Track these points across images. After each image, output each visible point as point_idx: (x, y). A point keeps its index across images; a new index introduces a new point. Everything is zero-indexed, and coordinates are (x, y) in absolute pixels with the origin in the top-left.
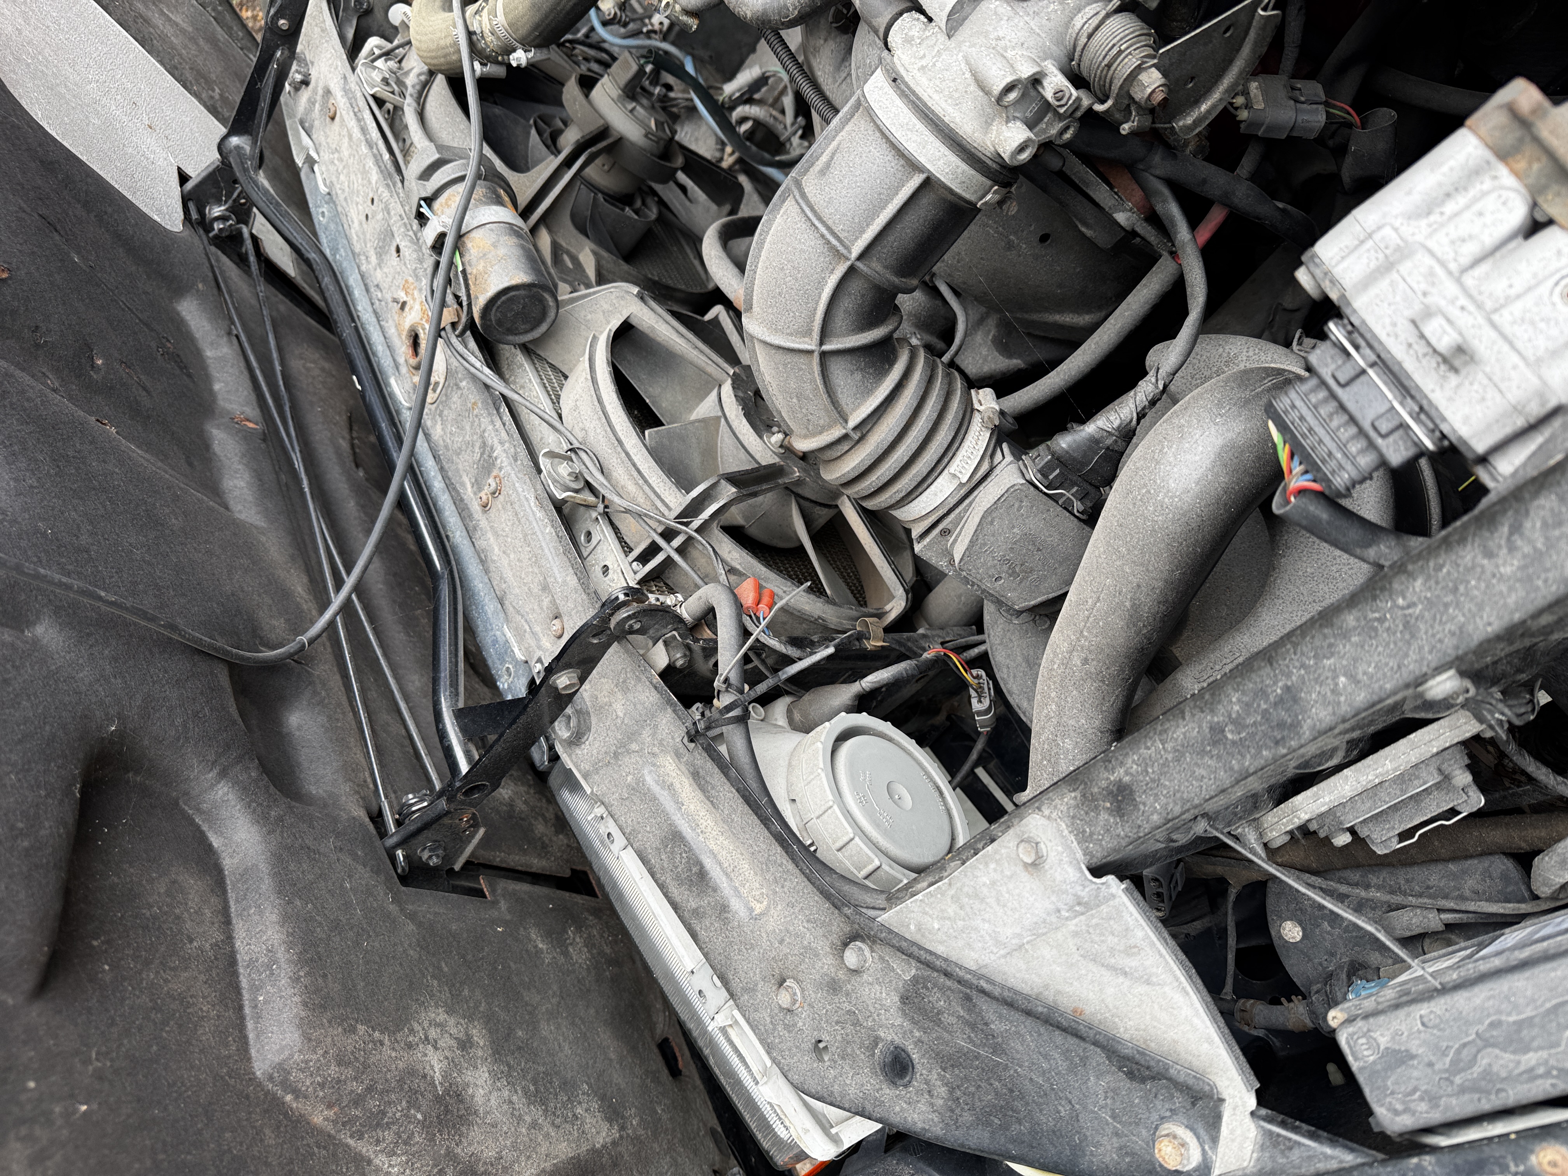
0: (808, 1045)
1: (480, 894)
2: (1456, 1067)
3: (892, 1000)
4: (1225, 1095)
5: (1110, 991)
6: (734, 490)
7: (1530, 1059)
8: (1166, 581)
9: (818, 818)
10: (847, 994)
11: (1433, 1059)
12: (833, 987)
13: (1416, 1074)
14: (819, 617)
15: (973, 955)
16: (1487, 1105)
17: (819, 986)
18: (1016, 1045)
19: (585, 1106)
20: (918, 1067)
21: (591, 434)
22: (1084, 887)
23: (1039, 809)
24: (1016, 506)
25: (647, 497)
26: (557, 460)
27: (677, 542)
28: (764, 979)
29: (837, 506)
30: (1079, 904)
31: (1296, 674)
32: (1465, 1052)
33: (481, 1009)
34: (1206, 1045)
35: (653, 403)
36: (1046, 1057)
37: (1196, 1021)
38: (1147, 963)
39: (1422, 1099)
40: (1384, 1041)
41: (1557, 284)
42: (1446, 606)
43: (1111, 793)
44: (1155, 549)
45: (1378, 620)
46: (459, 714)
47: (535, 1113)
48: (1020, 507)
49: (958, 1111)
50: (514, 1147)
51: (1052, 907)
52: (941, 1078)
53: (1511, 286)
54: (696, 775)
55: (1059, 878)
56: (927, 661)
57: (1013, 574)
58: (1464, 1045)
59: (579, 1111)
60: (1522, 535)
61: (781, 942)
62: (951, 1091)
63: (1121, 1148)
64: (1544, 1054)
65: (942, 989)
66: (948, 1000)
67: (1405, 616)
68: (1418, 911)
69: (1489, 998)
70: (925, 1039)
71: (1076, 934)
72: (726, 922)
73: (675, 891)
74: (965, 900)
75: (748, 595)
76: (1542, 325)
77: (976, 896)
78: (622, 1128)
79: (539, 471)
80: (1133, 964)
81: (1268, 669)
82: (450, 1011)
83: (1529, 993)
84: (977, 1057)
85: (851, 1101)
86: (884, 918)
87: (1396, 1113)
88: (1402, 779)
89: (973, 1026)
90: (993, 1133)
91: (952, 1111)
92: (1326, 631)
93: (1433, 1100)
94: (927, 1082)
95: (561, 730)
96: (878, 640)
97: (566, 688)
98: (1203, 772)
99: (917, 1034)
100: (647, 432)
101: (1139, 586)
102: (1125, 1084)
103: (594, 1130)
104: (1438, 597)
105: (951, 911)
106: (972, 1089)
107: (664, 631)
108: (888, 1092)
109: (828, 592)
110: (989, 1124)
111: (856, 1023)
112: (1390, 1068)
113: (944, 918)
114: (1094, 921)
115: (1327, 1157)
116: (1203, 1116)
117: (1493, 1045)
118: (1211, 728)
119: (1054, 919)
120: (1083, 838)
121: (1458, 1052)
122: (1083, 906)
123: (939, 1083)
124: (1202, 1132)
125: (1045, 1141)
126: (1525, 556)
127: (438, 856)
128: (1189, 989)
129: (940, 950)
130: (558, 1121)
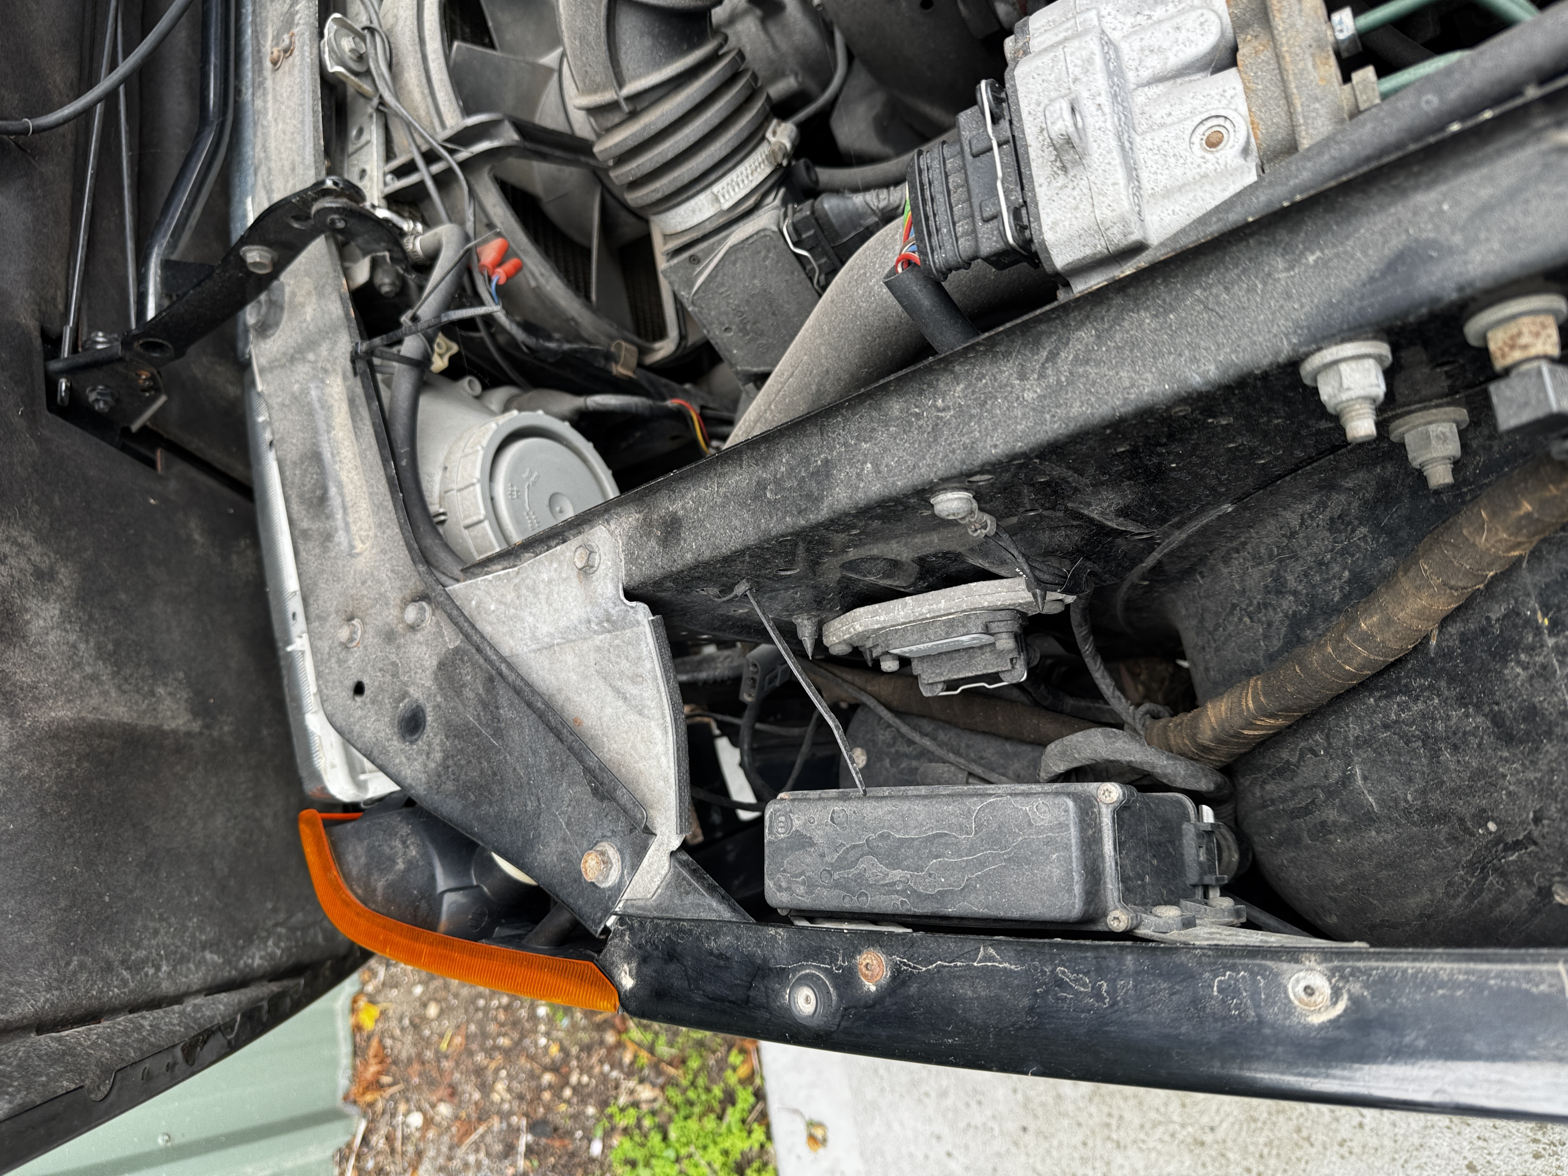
0: (350, 683)
1: (152, 464)
2: (842, 863)
3: (431, 662)
4: (658, 832)
5: (609, 711)
6: (516, 137)
7: (897, 874)
8: (852, 375)
9: (459, 490)
10: (398, 647)
11: (826, 850)
12: (390, 636)
13: (808, 860)
14: (573, 319)
15: (511, 643)
16: (848, 904)
17: (378, 633)
18: (514, 734)
19: (169, 689)
20: (428, 728)
21: (401, 23)
22: (615, 605)
23: (608, 521)
24: (763, 254)
25: (428, 113)
26: (345, 31)
27: (436, 168)
28: (337, 612)
29: (647, 222)
30: (608, 621)
31: (839, 448)
32: (852, 853)
33: (85, 555)
34: (662, 783)
35: (496, 29)
36: (535, 753)
37: (663, 760)
38: (646, 695)
39: (803, 883)
40: (797, 823)
41: (1201, 123)
42: (972, 416)
43: (665, 523)
44: (851, 337)
45: (917, 414)
46: (167, 265)
47: (105, 671)
48: (766, 258)
49: (444, 778)
50: (56, 685)
51: (584, 616)
52: (442, 744)
53: (1170, 114)
54: (352, 402)
55: (599, 591)
56: (667, 408)
57: (743, 330)
58: (854, 847)
59: (160, 690)
60: (1055, 363)
61: (364, 583)
62: (446, 758)
63: (562, 853)
64: (908, 874)
65: (474, 665)
66: (474, 677)
67: (938, 417)
68: (953, 769)
69: (890, 812)
70: (443, 705)
71: (598, 649)
72: (325, 550)
73: (295, 507)
74: (524, 591)
75: (489, 253)
76: (1172, 160)
77: (533, 590)
78: (208, 727)
79: (321, 35)
80: (634, 692)
81: (818, 438)
82: (41, 538)
83: (920, 818)
84: (478, 734)
85: (364, 743)
86: (455, 588)
87: (780, 889)
88: (952, 625)
89: (485, 705)
90: (465, 807)
91: (439, 776)
92: (873, 414)
93: (810, 885)
94: (429, 745)
95: (250, 316)
96: (628, 368)
97: (255, 264)
98: (737, 523)
99: (439, 699)
100: (456, 44)
101: (827, 372)
102: (588, 797)
103: (169, 713)
104: (968, 406)
105: (510, 597)
106: (463, 762)
107: (376, 247)
108: (396, 744)
109: (594, 297)
110: (465, 797)
111: (395, 675)
112: (792, 848)
113: (501, 602)
114: (617, 642)
115: (711, 908)
116: (633, 844)
117: (875, 854)
118: (758, 483)
119: (583, 628)
120: (631, 559)
121: (847, 851)
122: (610, 624)
123: (438, 748)
124: (627, 857)
125: (505, 828)
126: (1049, 386)
127: (106, 402)
128: (670, 729)
129: (487, 629)
130: (126, 687)
